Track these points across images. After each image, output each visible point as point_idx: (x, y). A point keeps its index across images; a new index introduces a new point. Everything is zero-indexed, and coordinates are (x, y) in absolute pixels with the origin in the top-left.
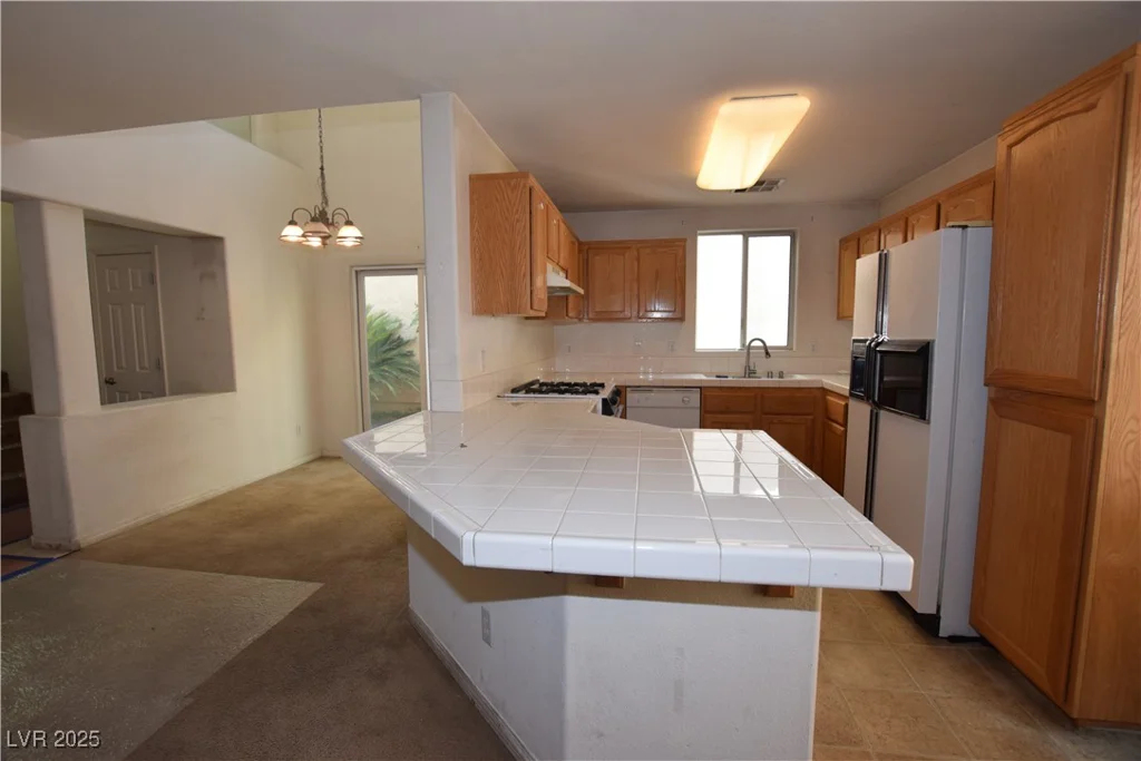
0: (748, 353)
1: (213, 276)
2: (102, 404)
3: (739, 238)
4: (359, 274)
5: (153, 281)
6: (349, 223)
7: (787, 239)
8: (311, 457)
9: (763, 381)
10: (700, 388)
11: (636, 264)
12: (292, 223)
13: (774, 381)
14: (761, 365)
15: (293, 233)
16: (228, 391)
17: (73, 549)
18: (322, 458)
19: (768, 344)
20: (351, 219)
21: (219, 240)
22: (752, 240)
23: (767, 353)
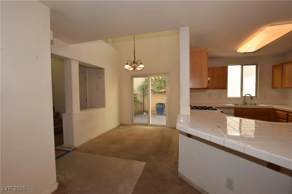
0: (245, 98)
1: (101, 78)
2: (80, 110)
3: (240, 66)
4: (133, 77)
5: (86, 79)
6: (141, 64)
7: (255, 66)
8: (119, 125)
9: (249, 106)
10: (234, 108)
11: (212, 74)
12: (127, 64)
13: (253, 106)
14: (249, 101)
15: (127, 67)
16: (104, 107)
17: (74, 148)
18: (121, 125)
19: (252, 96)
20: (142, 63)
21: (103, 69)
22: (244, 67)
23: (252, 98)
